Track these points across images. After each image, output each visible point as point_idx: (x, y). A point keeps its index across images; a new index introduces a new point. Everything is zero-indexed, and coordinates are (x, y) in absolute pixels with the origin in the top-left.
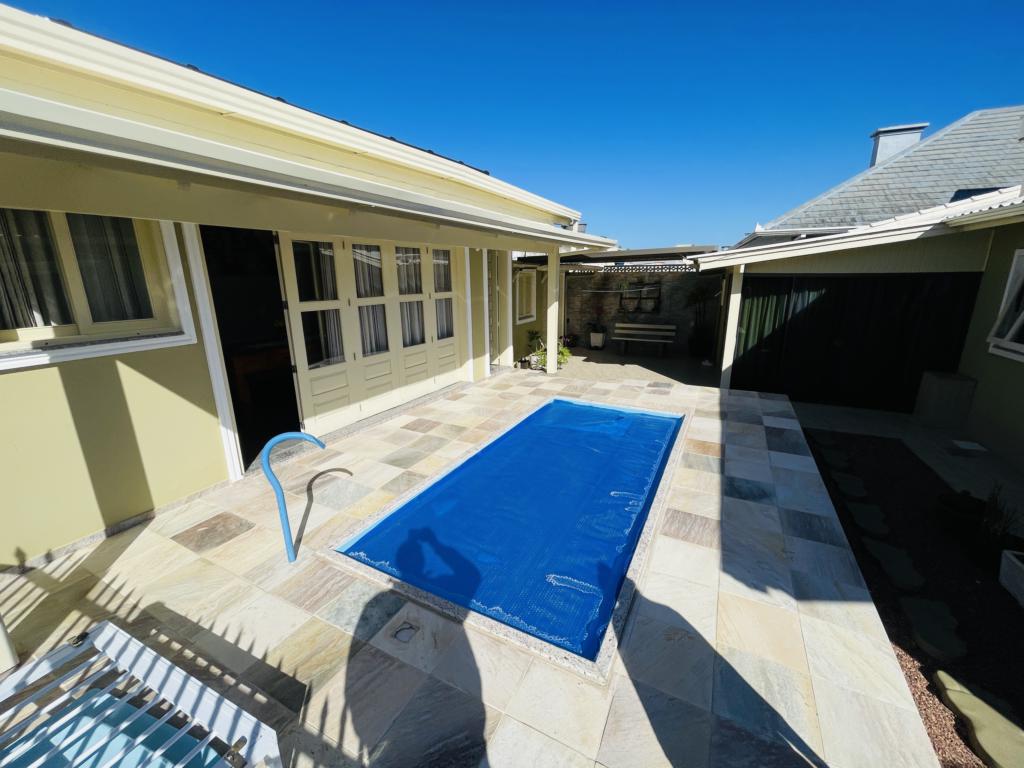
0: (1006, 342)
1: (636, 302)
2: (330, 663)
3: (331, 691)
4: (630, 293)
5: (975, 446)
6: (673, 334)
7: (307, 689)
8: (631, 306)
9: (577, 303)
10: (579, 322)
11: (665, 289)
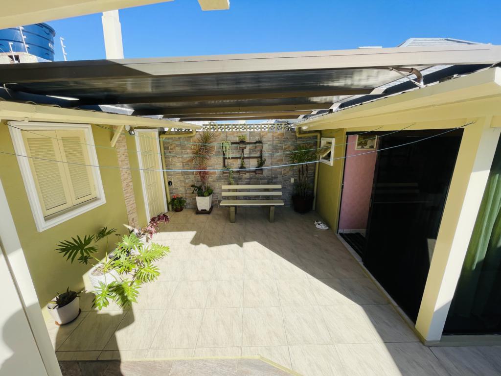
4: (233, 152)
6: (280, 193)
10: (183, 184)
11: (266, 147)
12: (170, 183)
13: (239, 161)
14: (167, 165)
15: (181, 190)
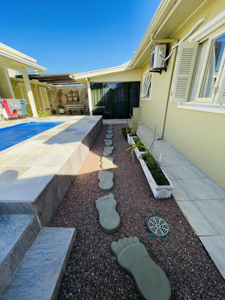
4: (69, 95)
10: (55, 106)
11: (79, 93)
12: (51, 106)
13: (72, 98)
14: (50, 100)
15: (55, 108)
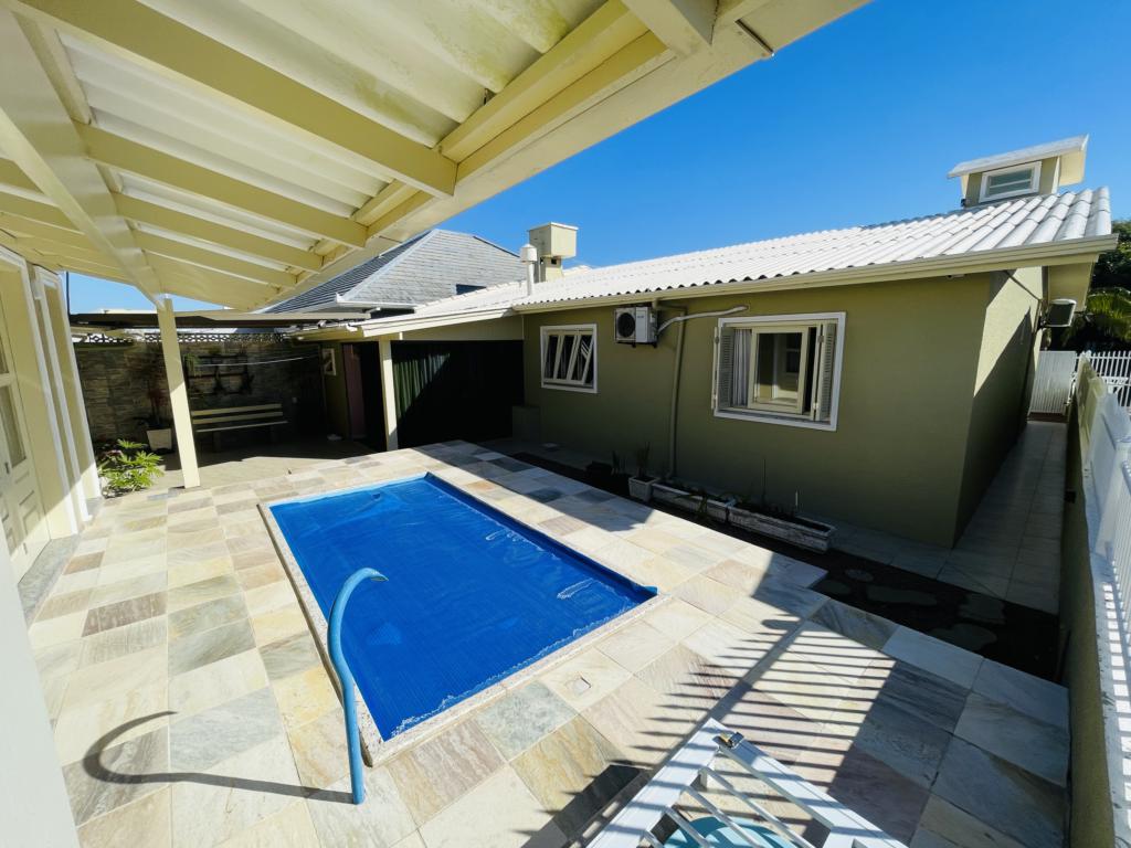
0: (555, 380)
1: (213, 381)
2: (589, 744)
3: (626, 744)
4: (202, 369)
5: (552, 445)
6: (280, 413)
7: (615, 764)
8: (207, 386)
9: (102, 390)
